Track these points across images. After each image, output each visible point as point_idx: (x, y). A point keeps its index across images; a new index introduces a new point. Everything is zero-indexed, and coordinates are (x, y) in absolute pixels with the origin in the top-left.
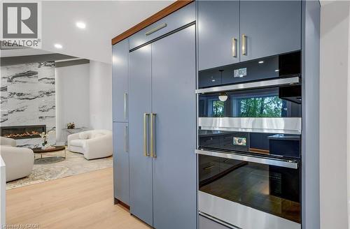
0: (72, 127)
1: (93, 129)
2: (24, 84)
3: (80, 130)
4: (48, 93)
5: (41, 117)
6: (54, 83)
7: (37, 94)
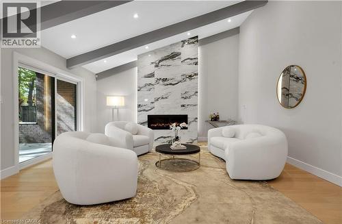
0: (215, 118)
1: (242, 123)
2: (168, 68)
3: (225, 123)
4: (190, 76)
5: (183, 106)
6: (196, 64)
7: (180, 78)
